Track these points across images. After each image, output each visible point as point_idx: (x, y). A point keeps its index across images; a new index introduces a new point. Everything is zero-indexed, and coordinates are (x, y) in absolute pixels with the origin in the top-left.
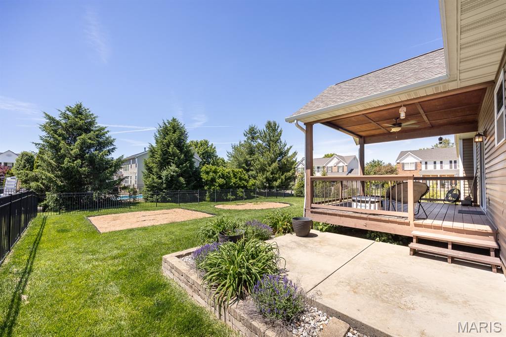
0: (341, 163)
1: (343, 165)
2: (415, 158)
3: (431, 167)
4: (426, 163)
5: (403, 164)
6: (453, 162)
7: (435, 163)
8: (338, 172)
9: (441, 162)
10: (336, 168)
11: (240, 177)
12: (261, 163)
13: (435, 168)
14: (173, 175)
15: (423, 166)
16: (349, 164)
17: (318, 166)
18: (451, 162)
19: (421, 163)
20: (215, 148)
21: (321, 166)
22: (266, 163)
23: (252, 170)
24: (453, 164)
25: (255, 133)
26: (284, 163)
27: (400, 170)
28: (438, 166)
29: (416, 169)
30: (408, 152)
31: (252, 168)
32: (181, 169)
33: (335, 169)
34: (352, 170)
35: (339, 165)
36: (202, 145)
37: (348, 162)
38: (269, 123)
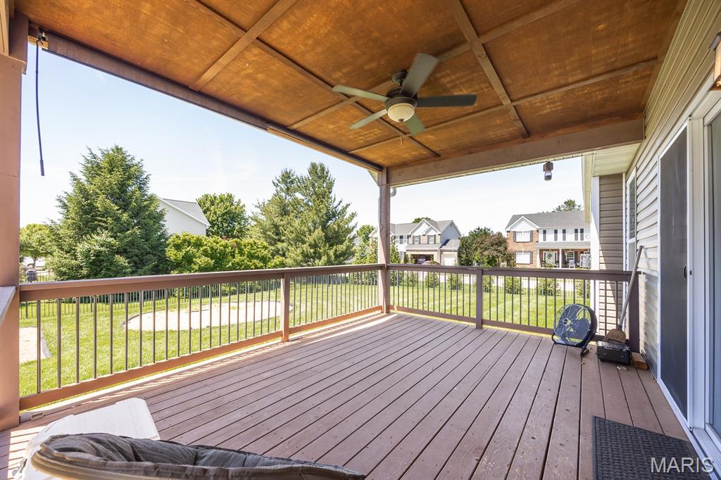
0: (432, 230)
1: (435, 233)
2: (530, 224)
3: (550, 237)
4: (545, 232)
5: (515, 232)
6: (579, 231)
7: (556, 232)
8: (428, 243)
9: (564, 231)
10: (426, 237)
11: (249, 252)
12: (296, 229)
13: (556, 239)
14: (100, 252)
15: (541, 236)
16: (443, 232)
17: (401, 235)
18: (576, 231)
19: (538, 231)
20: (244, 206)
21: (405, 235)
22: (306, 229)
23: (283, 241)
24: (579, 234)
25: (292, 182)
26: (334, 229)
27: (510, 242)
28: (560, 235)
29: (532, 241)
30: (521, 215)
31: (283, 238)
32: (121, 240)
33: (424, 240)
34: (448, 241)
35: (430, 234)
36: (222, 201)
37: (442, 229)
38: (314, 166)
